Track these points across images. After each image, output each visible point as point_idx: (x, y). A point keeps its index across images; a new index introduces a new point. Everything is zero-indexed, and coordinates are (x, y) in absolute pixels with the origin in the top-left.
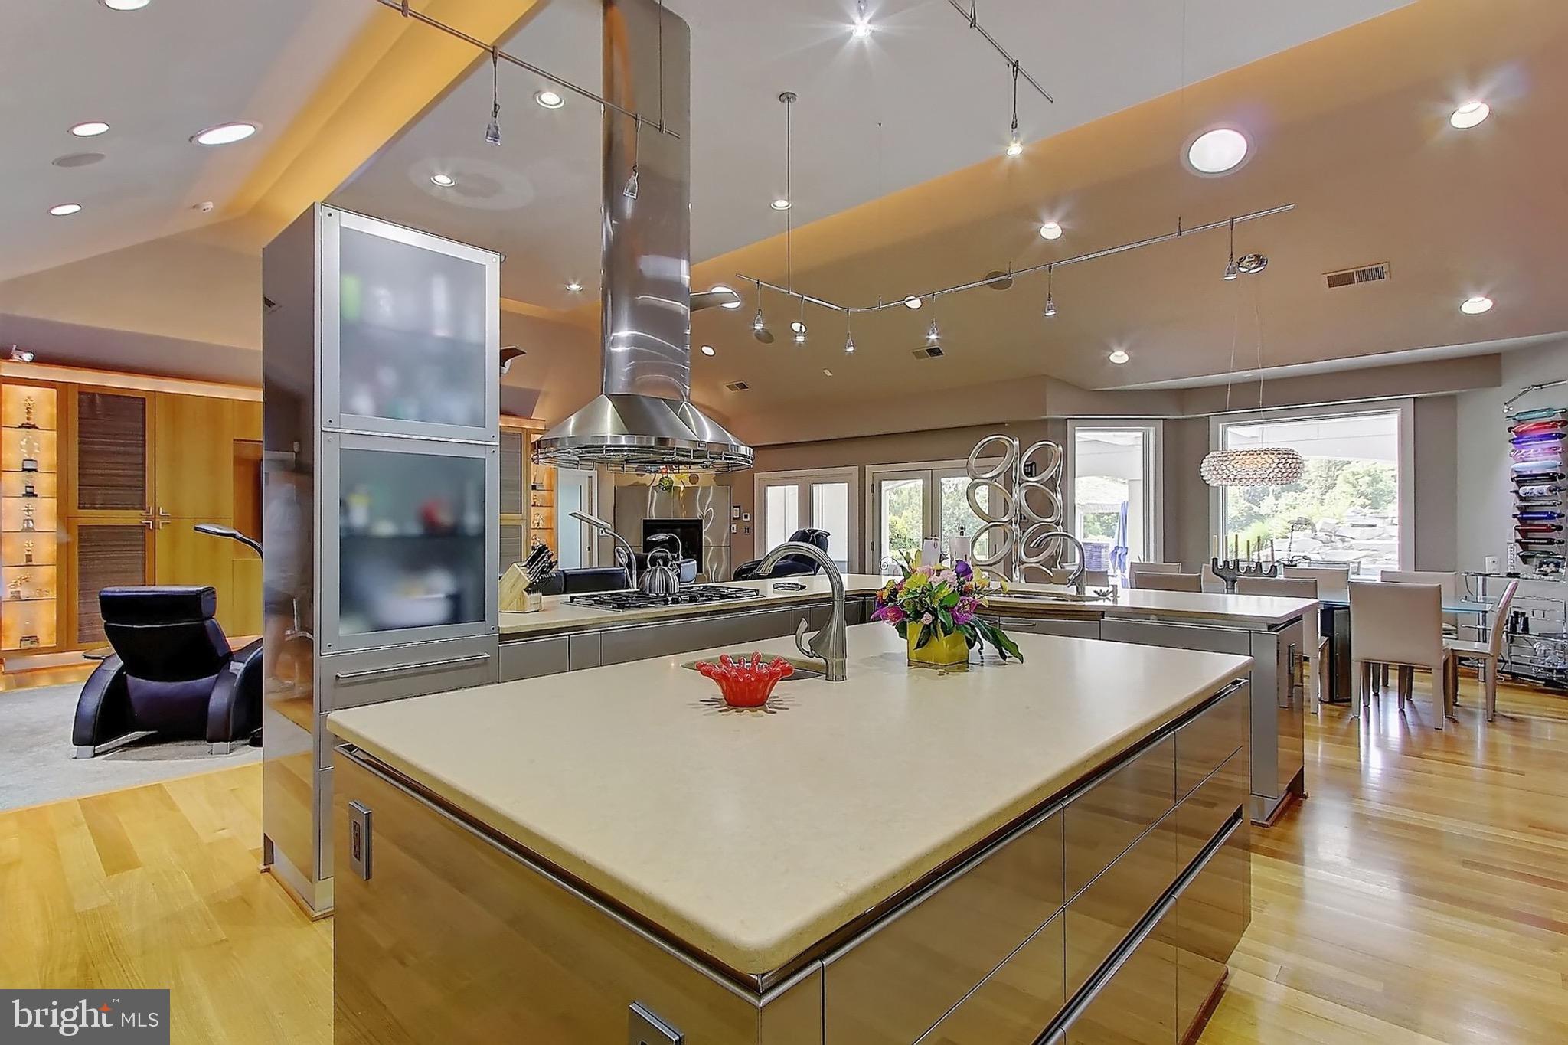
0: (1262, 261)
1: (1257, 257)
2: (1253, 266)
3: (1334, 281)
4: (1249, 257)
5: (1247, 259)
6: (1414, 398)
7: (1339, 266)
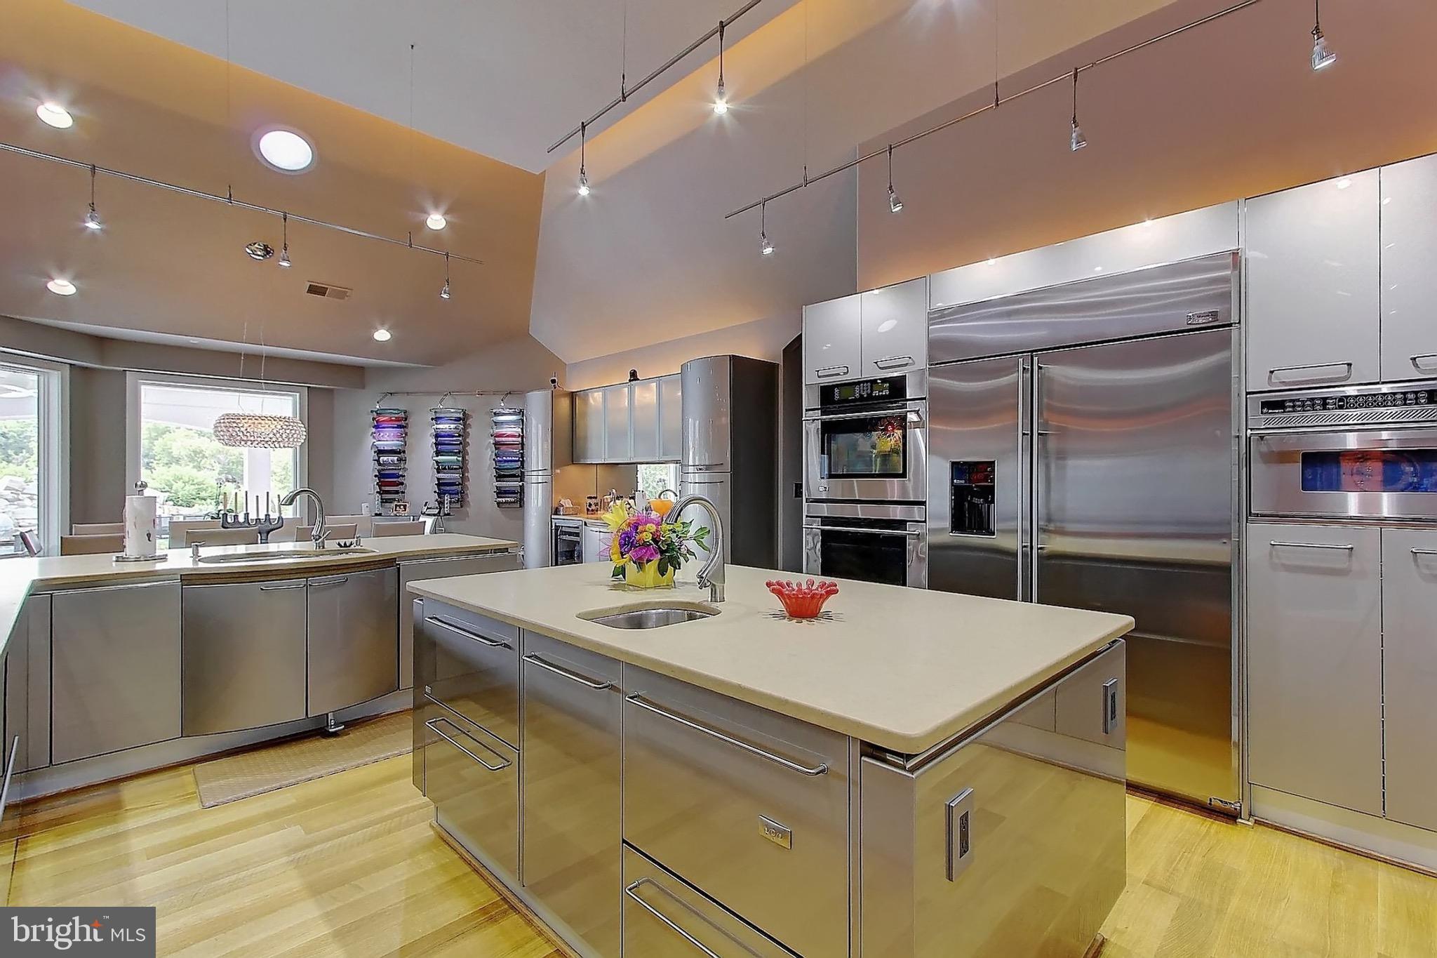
0: (268, 253)
1: (266, 247)
2: (259, 253)
3: (313, 290)
4: (259, 245)
5: (256, 246)
6: (309, 387)
7: (320, 280)
